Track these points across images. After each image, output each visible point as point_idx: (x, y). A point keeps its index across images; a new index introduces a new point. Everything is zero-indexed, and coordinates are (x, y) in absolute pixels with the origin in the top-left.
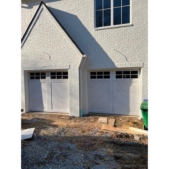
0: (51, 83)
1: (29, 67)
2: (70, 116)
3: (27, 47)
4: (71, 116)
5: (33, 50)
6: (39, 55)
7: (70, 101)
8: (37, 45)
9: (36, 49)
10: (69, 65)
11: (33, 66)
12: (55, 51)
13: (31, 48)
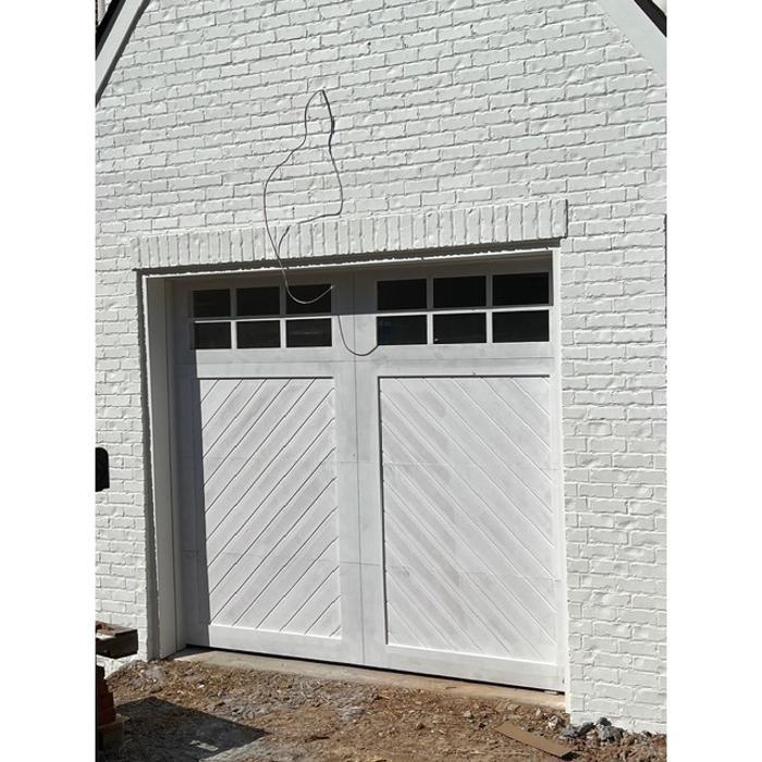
0: (379, 378)
1: (181, 232)
2: (577, 721)
3: (168, 54)
4: (590, 727)
5: (215, 72)
6: (273, 119)
7: (572, 571)
8: (254, 25)
9: (243, 68)
10: (562, 198)
11: (218, 229)
12: (423, 67)
13: (198, 62)
